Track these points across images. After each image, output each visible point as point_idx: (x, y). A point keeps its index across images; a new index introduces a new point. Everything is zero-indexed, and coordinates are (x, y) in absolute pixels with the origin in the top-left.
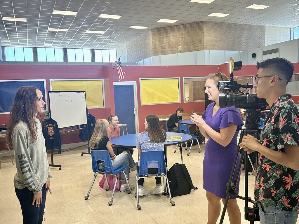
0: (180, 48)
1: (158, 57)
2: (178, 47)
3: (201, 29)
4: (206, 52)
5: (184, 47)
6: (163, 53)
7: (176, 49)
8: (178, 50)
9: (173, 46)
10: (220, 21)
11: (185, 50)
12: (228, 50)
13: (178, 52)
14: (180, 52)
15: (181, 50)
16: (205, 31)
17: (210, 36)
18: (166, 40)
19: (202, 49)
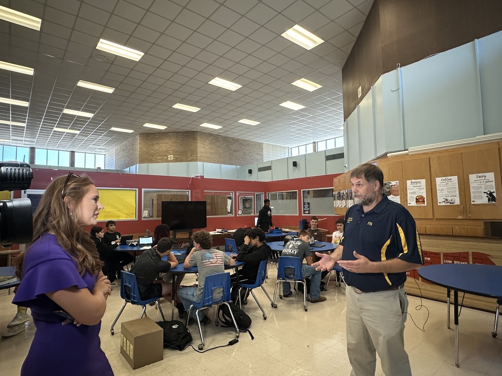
0: (171, 157)
1: (144, 165)
2: (169, 156)
3: (195, 139)
4: (200, 164)
5: (176, 156)
6: (151, 161)
7: (166, 158)
8: (169, 159)
9: (164, 154)
10: (216, 134)
11: (176, 160)
12: (224, 163)
13: (169, 161)
14: (171, 161)
15: (172, 159)
16: (198, 142)
17: (205, 148)
18: (156, 147)
19: (196, 160)
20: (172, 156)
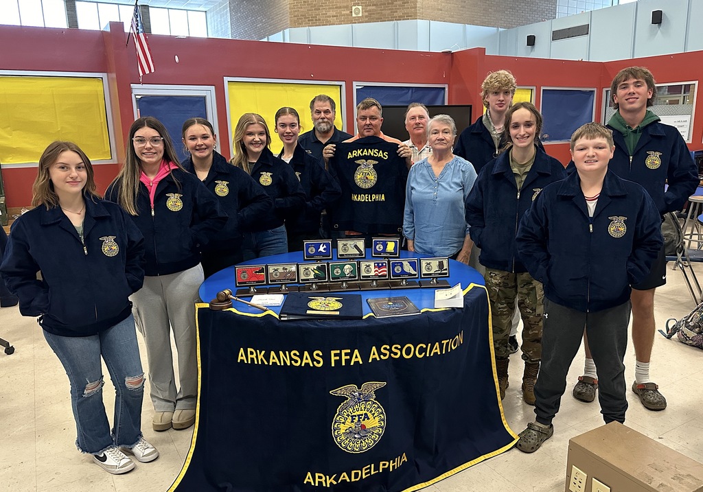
0: (358, 11)
1: (302, 31)
2: (354, 8)
4: (421, 24)
5: (369, 8)
6: (315, 21)
7: (348, 12)
8: (354, 15)
9: (342, 5)
11: (370, 18)
12: (472, 23)
13: (352, 21)
14: (359, 21)
15: (360, 15)
19: (412, 16)
20: (360, 7)
